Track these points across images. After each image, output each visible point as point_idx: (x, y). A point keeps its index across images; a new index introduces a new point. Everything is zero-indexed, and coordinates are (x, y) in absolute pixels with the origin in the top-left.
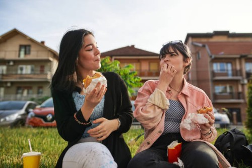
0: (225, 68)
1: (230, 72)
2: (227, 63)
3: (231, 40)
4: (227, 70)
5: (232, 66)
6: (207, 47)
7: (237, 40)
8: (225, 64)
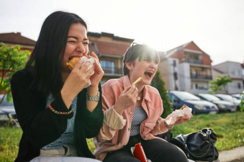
0: (110, 66)
1: (113, 70)
2: (111, 61)
3: (115, 42)
4: (111, 68)
5: (115, 64)
6: (96, 46)
7: (119, 43)
8: (109, 63)
